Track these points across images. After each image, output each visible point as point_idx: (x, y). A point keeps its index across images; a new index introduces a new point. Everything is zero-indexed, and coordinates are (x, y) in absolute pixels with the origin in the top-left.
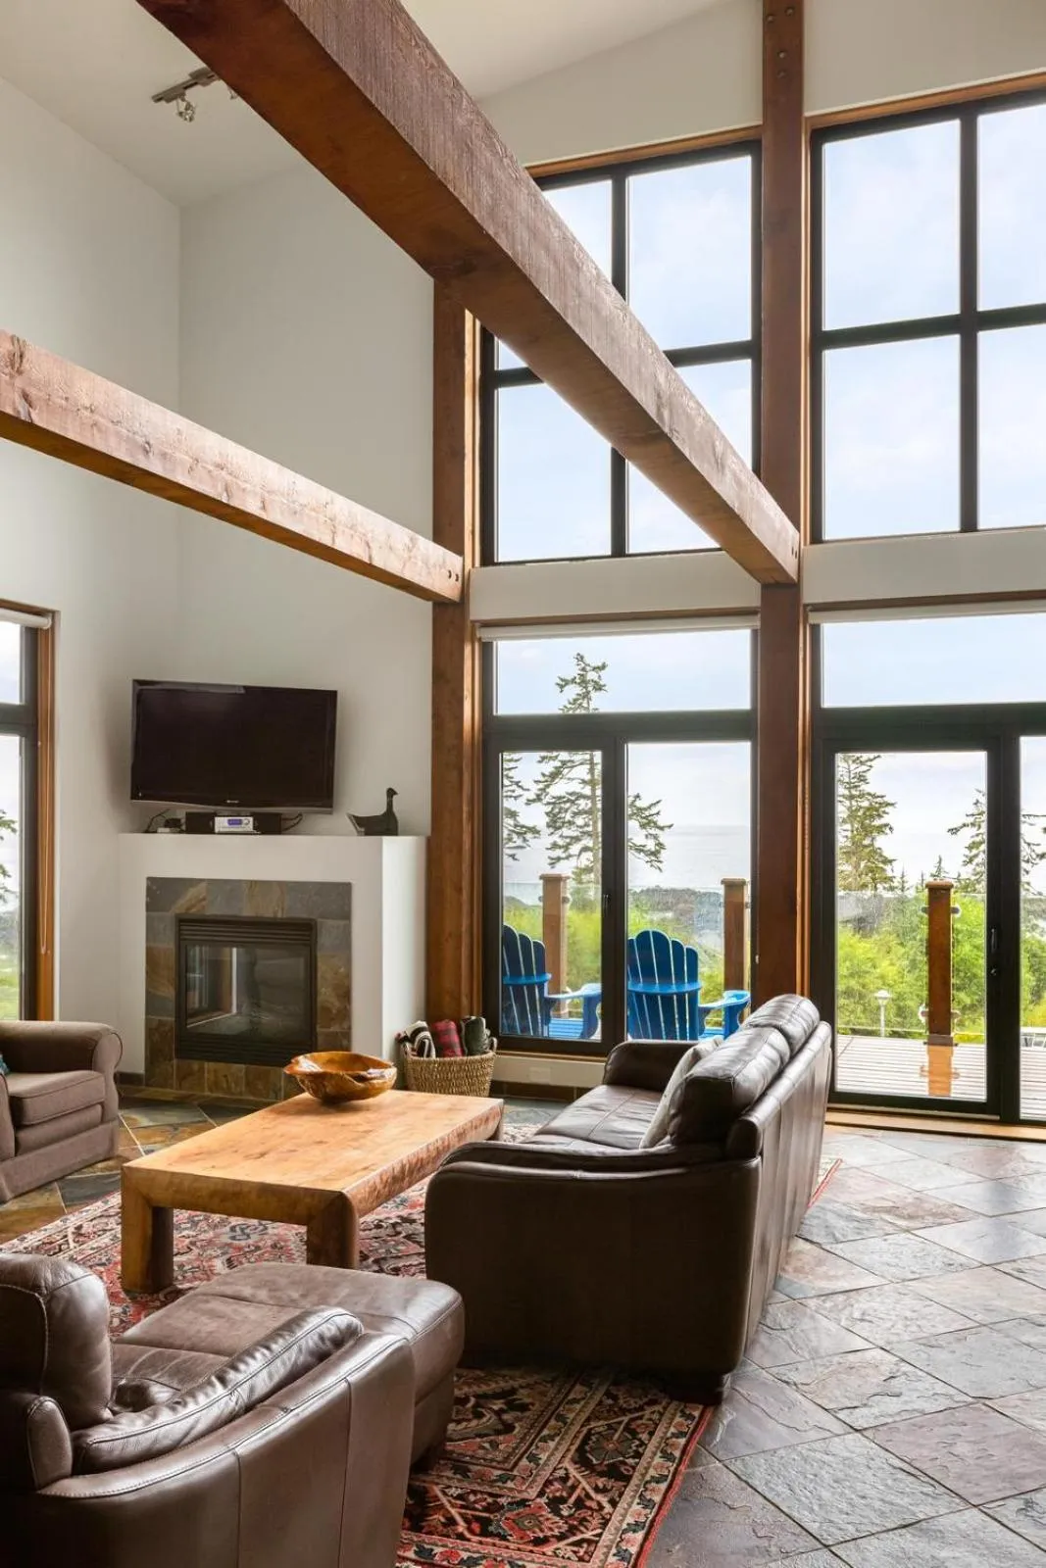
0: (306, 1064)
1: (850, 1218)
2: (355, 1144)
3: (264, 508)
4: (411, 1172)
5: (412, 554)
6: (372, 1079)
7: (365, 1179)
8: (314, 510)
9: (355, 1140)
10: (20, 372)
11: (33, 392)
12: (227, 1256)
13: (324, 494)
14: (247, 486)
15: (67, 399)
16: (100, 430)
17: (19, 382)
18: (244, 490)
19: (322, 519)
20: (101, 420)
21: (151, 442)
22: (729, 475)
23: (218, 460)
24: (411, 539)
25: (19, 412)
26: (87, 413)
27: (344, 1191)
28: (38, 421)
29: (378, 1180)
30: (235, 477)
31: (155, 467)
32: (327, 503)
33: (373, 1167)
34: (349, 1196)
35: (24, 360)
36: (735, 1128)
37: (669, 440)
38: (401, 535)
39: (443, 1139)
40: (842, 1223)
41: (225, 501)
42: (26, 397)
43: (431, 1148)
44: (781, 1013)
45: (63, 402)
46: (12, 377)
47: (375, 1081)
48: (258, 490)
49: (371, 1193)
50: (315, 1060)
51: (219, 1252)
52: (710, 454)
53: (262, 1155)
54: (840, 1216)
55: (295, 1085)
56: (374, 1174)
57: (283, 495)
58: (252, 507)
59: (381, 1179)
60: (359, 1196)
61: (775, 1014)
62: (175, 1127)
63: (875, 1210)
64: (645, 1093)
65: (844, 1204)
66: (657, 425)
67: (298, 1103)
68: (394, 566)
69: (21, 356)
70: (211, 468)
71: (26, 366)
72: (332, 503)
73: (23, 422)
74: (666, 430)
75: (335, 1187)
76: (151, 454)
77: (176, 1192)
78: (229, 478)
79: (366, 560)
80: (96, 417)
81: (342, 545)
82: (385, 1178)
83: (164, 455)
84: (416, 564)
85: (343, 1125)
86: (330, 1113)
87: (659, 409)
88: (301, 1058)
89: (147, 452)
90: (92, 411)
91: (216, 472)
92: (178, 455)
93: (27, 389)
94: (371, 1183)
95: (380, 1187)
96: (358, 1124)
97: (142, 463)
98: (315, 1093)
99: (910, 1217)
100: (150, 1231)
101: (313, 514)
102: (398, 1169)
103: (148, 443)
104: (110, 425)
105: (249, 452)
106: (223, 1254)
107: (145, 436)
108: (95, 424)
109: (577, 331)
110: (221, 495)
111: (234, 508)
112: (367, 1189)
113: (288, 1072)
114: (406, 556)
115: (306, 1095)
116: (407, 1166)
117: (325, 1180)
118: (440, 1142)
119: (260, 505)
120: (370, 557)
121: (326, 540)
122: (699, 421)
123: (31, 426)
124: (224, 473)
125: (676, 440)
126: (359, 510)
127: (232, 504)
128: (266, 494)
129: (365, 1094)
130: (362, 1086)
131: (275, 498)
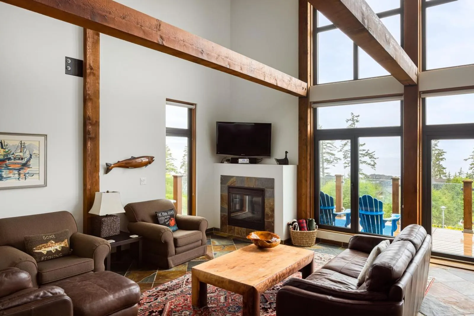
0: (254, 235)
2: (263, 265)
4: (280, 277)
5: (290, 83)
6: (272, 242)
7: (262, 281)
8: (257, 70)
9: (264, 264)
10: (159, 30)
11: (164, 36)
12: (225, 296)
13: (261, 65)
14: (236, 63)
15: (175, 38)
16: (186, 47)
17: (159, 33)
18: (235, 64)
19: (261, 72)
20: (186, 44)
21: (204, 50)
22: (391, 46)
23: (226, 55)
24: (290, 78)
25: (159, 42)
26: (182, 42)
27: (254, 286)
28: (165, 44)
29: (267, 281)
30: (232, 60)
31: (205, 57)
32: (262, 68)
33: (266, 276)
34: (256, 287)
35: (161, 26)
36: (393, 288)
37: (367, 31)
38: (287, 77)
39: (292, 266)
40: (436, 307)
41: (228, 67)
42: (161, 37)
43: (287, 269)
44: (412, 233)
45: (174, 39)
46: (156, 31)
47: (273, 243)
48: (239, 64)
49: (264, 286)
50: (257, 234)
51: (224, 293)
52: (384, 38)
53: (234, 267)
54: (435, 304)
55: (250, 242)
56: (266, 279)
57: (248, 65)
58: (237, 69)
59: (268, 281)
60: (260, 287)
61: (409, 234)
62: (224, 246)
63: (449, 303)
64: (362, 254)
65: (436, 298)
66: (362, 25)
67: (251, 247)
68: (285, 86)
69: (160, 25)
70: (223, 58)
71: (161, 28)
72: (264, 67)
73: (161, 45)
74: (366, 27)
75: (251, 284)
76: (203, 54)
77: (206, 278)
78: (230, 61)
79: (276, 85)
80: (185, 43)
81: (267, 80)
82: (270, 281)
83: (208, 54)
84: (292, 85)
85: (262, 257)
86: (259, 252)
87: (363, 19)
88: (253, 233)
89: (202, 53)
90: (184, 41)
91: (225, 59)
92: (213, 54)
93: (162, 35)
94: (265, 283)
95: (268, 283)
96: (267, 257)
97: (200, 56)
98: (256, 244)
99: (464, 308)
100: (199, 289)
101: (258, 71)
102: (275, 277)
103: (202, 51)
104: (190, 45)
105: (237, 53)
106: (225, 294)
107: (202, 49)
108: (185, 45)
111: (231, 69)
112: (263, 285)
113: (247, 238)
114: (289, 83)
115: (253, 245)
116: (278, 276)
117: (249, 280)
118: (291, 267)
119: (240, 69)
120: (277, 84)
121: (262, 79)
122: (380, 26)
123: (163, 46)
124: (228, 59)
125: (370, 31)
126: (273, 70)
127: (231, 68)
128: (242, 66)
129: (270, 247)
130: (269, 244)
131: (245, 66)
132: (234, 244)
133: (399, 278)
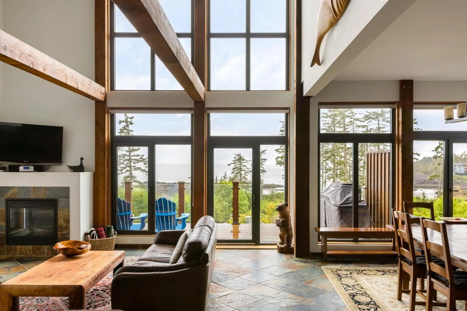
0: (60, 245)
1: (223, 275)
2: (81, 269)
3: (44, 70)
4: (100, 275)
5: (90, 87)
6: (84, 248)
7: (88, 280)
8: (60, 71)
9: (81, 268)
12: (37, 309)
13: (63, 66)
14: (39, 63)
18: (38, 64)
19: (63, 74)
22: (191, 72)
23: (29, 54)
24: (90, 82)
27: (82, 285)
29: (91, 280)
30: (35, 60)
31: (9, 55)
32: (64, 69)
33: (89, 276)
34: (83, 286)
36: (202, 256)
37: (179, 63)
38: (87, 80)
39: (109, 265)
40: (221, 276)
41: (31, 67)
43: (106, 268)
44: (206, 221)
47: (85, 249)
48: (43, 64)
49: (89, 284)
50: (63, 244)
51: (34, 308)
52: (187, 67)
53: (51, 276)
54: (220, 274)
55: (55, 253)
56: (90, 278)
57: (50, 66)
58: (41, 70)
59: (92, 279)
60: (86, 286)
61: (205, 222)
62: (9, 268)
63: (229, 272)
64: (167, 246)
65: (221, 271)
66: (177, 58)
67: (58, 258)
68: (85, 90)
70: (27, 56)
72: (66, 69)
74: (179, 60)
75: (79, 284)
76: (6, 50)
77: (22, 291)
78: (33, 60)
79: (77, 88)
81: (69, 83)
82: (93, 279)
83: (11, 51)
84: (91, 89)
85: (76, 264)
86: (70, 260)
87: (177, 54)
88: (58, 244)
89: (5, 49)
91: (28, 57)
92: (16, 51)
94: (89, 281)
95: (92, 282)
96: (81, 263)
98: (64, 254)
99: (238, 273)
100: (11, 305)
101: (60, 73)
102: (97, 275)
103: (5, 47)
105: (39, 52)
106: (35, 308)
107: (4, 44)
109: (160, 31)
110: (30, 65)
111: (34, 69)
112: (88, 283)
113: (55, 248)
114: (89, 87)
115: (61, 255)
116: (99, 275)
117: (74, 282)
118: (108, 266)
119: (43, 69)
120: (78, 87)
121: (64, 81)
124: (31, 58)
125: (180, 63)
126: (74, 72)
127: (34, 68)
128: (45, 66)
129: (81, 253)
130: (80, 250)
131: (48, 67)
132: (21, 265)
133: (206, 248)
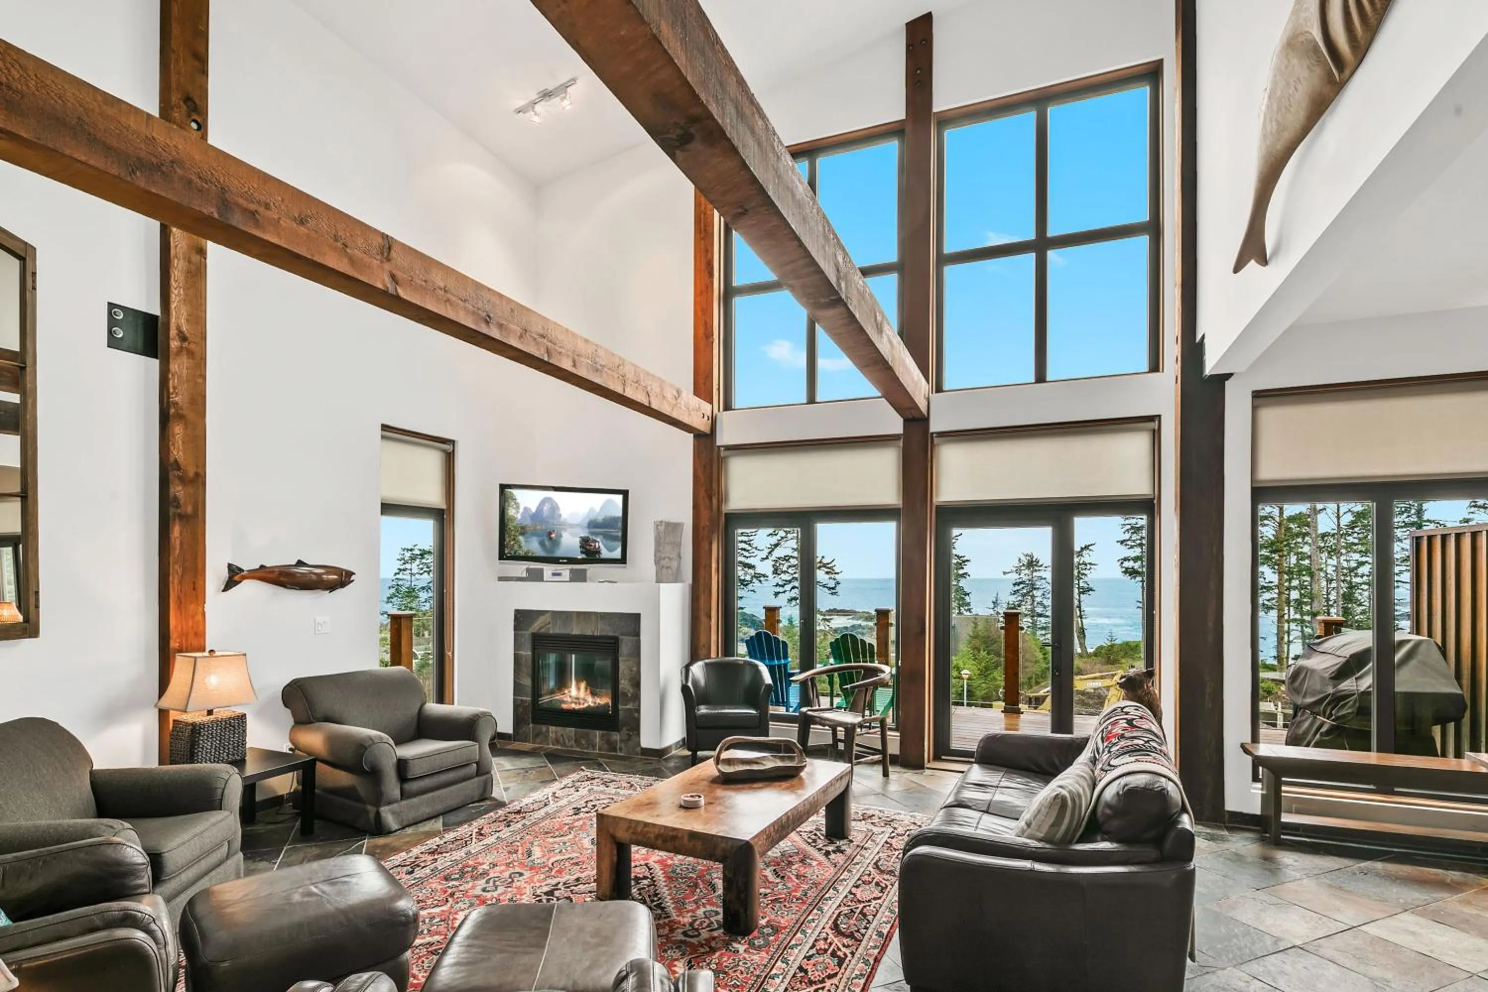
3: (574, 366)
5: (678, 402)
8: (609, 369)
10: (388, 259)
11: (399, 274)
14: (563, 351)
15: (425, 281)
16: (451, 305)
17: (387, 266)
18: (560, 353)
19: (616, 376)
20: (453, 298)
21: (492, 317)
22: (885, 339)
23: (541, 332)
24: (678, 393)
25: (388, 288)
26: (442, 292)
28: (401, 293)
30: (554, 344)
31: (495, 334)
32: (620, 366)
35: (392, 252)
37: (845, 305)
38: (671, 389)
41: (546, 359)
42: (393, 277)
45: (424, 283)
46: (382, 262)
48: (570, 353)
52: (873, 320)
57: (588, 358)
58: (566, 365)
68: (666, 410)
69: (390, 248)
70: (536, 336)
71: (393, 255)
72: (623, 365)
73: (392, 295)
74: (843, 297)
76: (491, 324)
78: (549, 344)
79: (648, 405)
80: (449, 295)
81: (629, 393)
83: (500, 325)
84: (681, 408)
87: (838, 280)
89: (488, 322)
90: (445, 291)
91: (539, 340)
92: (513, 327)
93: (394, 272)
97: (484, 329)
101: (609, 372)
103: (489, 316)
104: (460, 302)
107: (487, 312)
108: (448, 300)
109: (777, 203)
110: (542, 355)
111: (552, 364)
114: (674, 403)
119: (572, 364)
120: (650, 403)
121: (619, 390)
123: (398, 297)
124: (545, 341)
125: (849, 305)
127: (551, 361)
128: (576, 357)
131: (582, 359)
